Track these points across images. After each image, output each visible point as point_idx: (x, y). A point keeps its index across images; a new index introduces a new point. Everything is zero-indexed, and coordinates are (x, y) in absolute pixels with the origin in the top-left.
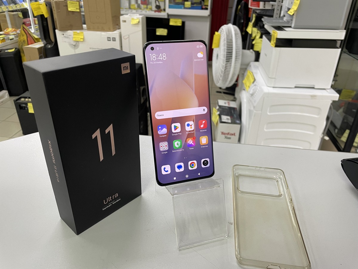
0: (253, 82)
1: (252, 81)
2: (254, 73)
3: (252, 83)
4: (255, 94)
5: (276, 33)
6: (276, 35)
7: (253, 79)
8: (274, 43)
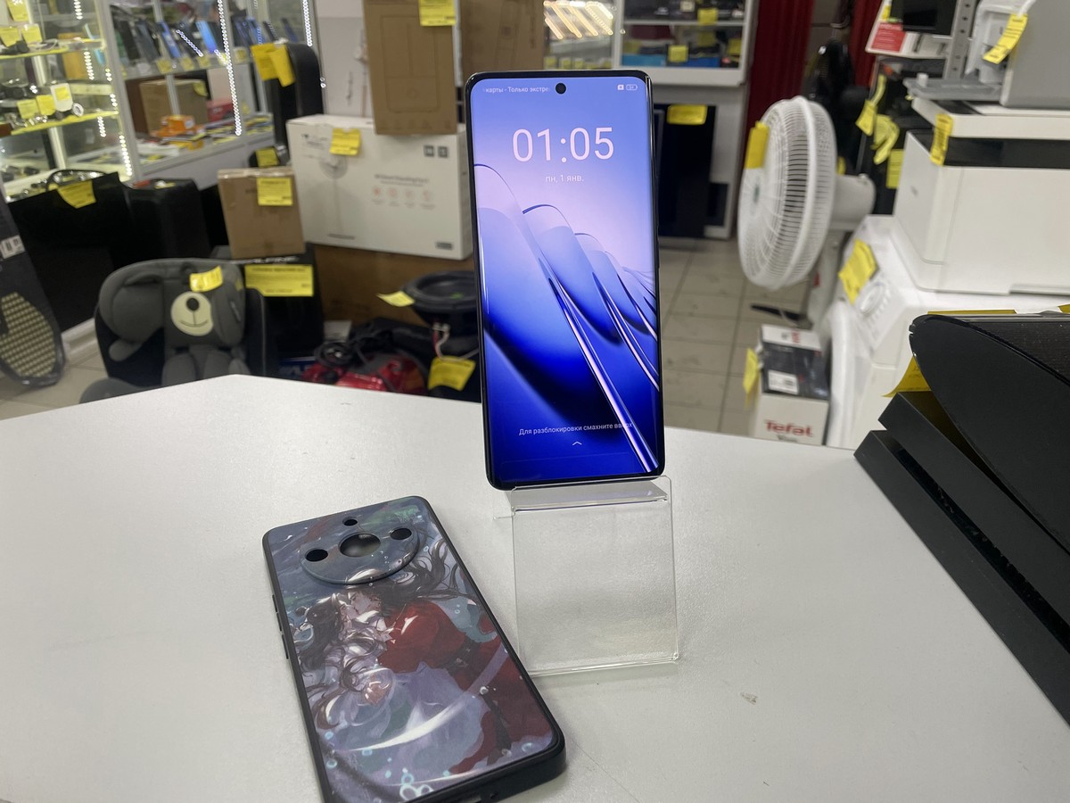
0: (872, 277)
1: (868, 271)
2: (873, 249)
3: (867, 280)
5: (948, 120)
6: (947, 126)
7: (870, 265)
8: (942, 150)
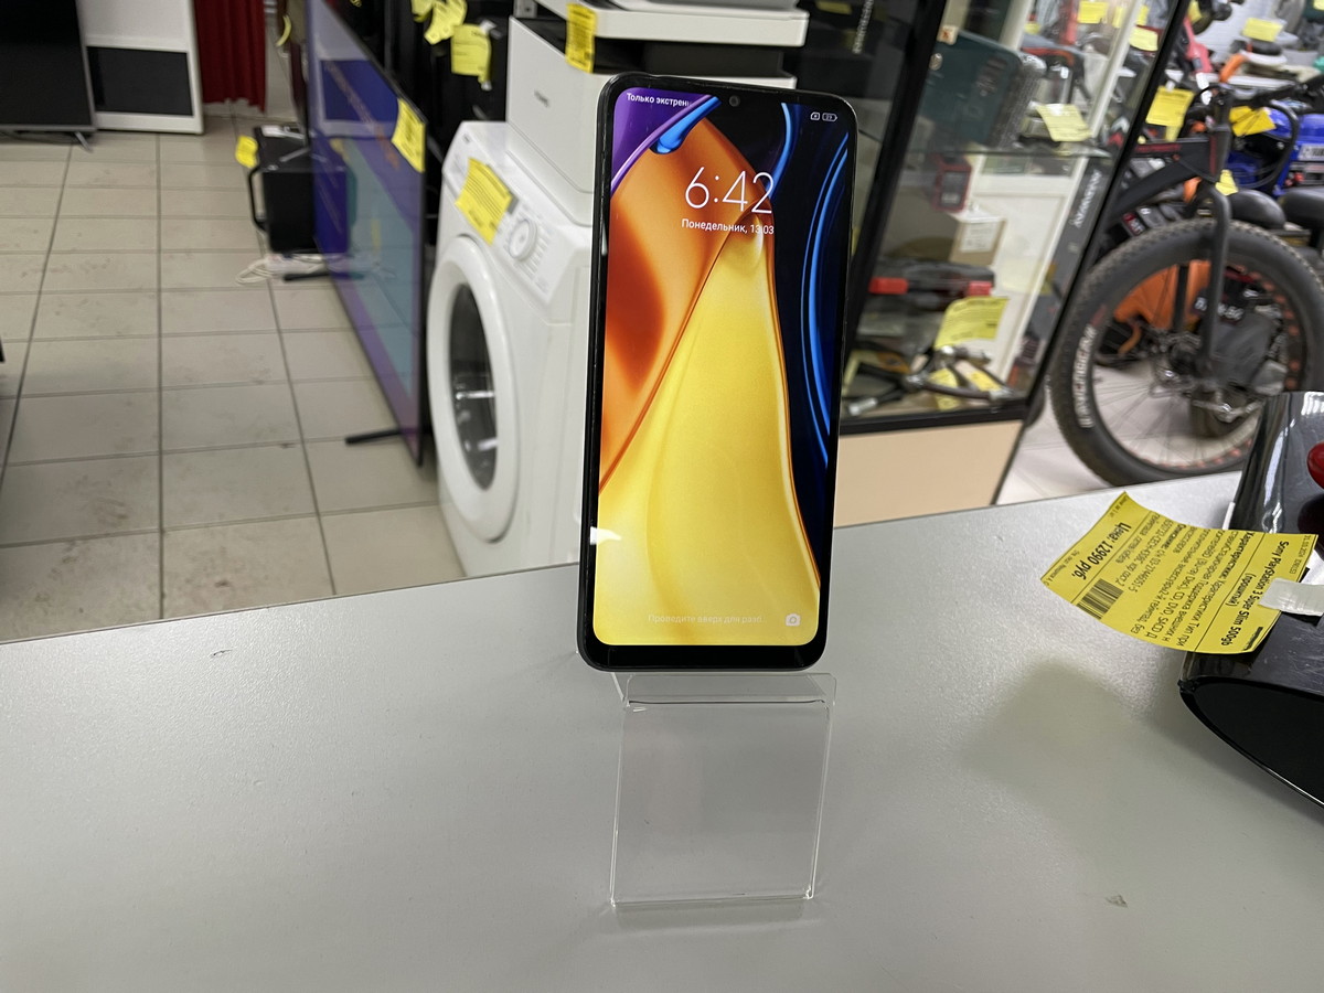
0: (511, 209)
1: (505, 202)
3: (505, 214)
4: (535, 256)
5: (592, 15)
6: (591, 23)
7: (504, 196)
8: (587, 55)
